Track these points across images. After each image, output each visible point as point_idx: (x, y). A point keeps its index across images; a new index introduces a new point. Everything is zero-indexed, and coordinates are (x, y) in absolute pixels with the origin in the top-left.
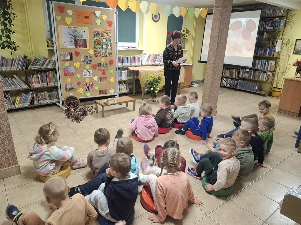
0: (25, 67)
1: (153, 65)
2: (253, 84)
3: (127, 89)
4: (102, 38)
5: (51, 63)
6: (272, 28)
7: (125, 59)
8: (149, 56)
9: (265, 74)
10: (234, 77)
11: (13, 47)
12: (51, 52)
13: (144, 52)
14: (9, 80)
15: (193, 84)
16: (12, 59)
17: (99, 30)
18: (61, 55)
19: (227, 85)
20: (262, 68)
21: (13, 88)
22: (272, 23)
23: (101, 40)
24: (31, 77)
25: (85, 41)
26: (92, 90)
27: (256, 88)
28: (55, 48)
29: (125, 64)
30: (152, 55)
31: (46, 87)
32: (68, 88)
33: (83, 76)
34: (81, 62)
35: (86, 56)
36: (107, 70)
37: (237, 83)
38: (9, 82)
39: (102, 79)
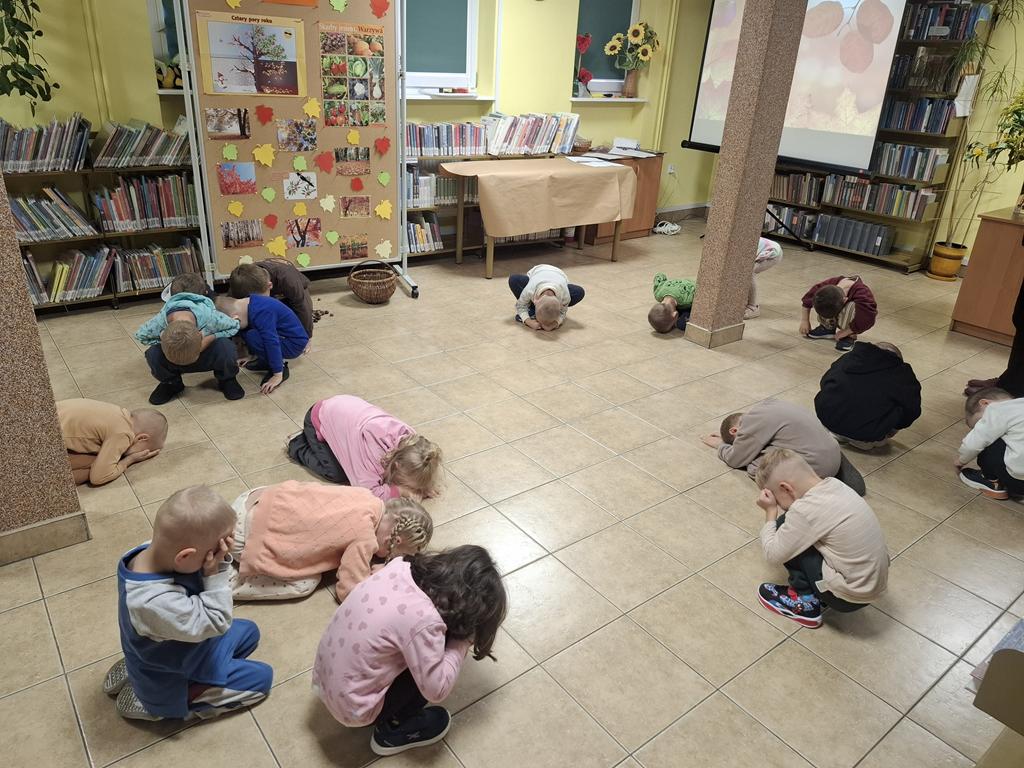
0: (82, 161)
1: (527, 156)
2: (868, 230)
3: (435, 240)
4: (352, 57)
5: (174, 148)
6: (946, 31)
7: (430, 134)
8: (514, 124)
9: (913, 195)
10: (803, 202)
11: (39, 87)
12: (173, 106)
13: (494, 110)
14: (30, 207)
15: (662, 225)
16: (36, 130)
17: (341, 28)
18: (208, 118)
19: (777, 229)
20: (904, 173)
21: (43, 234)
22: (948, 13)
23: (348, 64)
24: (103, 196)
25: (291, 67)
26: (315, 243)
27: (878, 244)
28: (186, 92)
29: (431, 152)
30: (524, 121)
31: (156, 231)
32: (233, 235)
33: (287, 195)
34: (277, 144)
35: (296, 125)
36: (367, 172)
37: (814, 225)
38: (29, 212)
39: (352, 206)
